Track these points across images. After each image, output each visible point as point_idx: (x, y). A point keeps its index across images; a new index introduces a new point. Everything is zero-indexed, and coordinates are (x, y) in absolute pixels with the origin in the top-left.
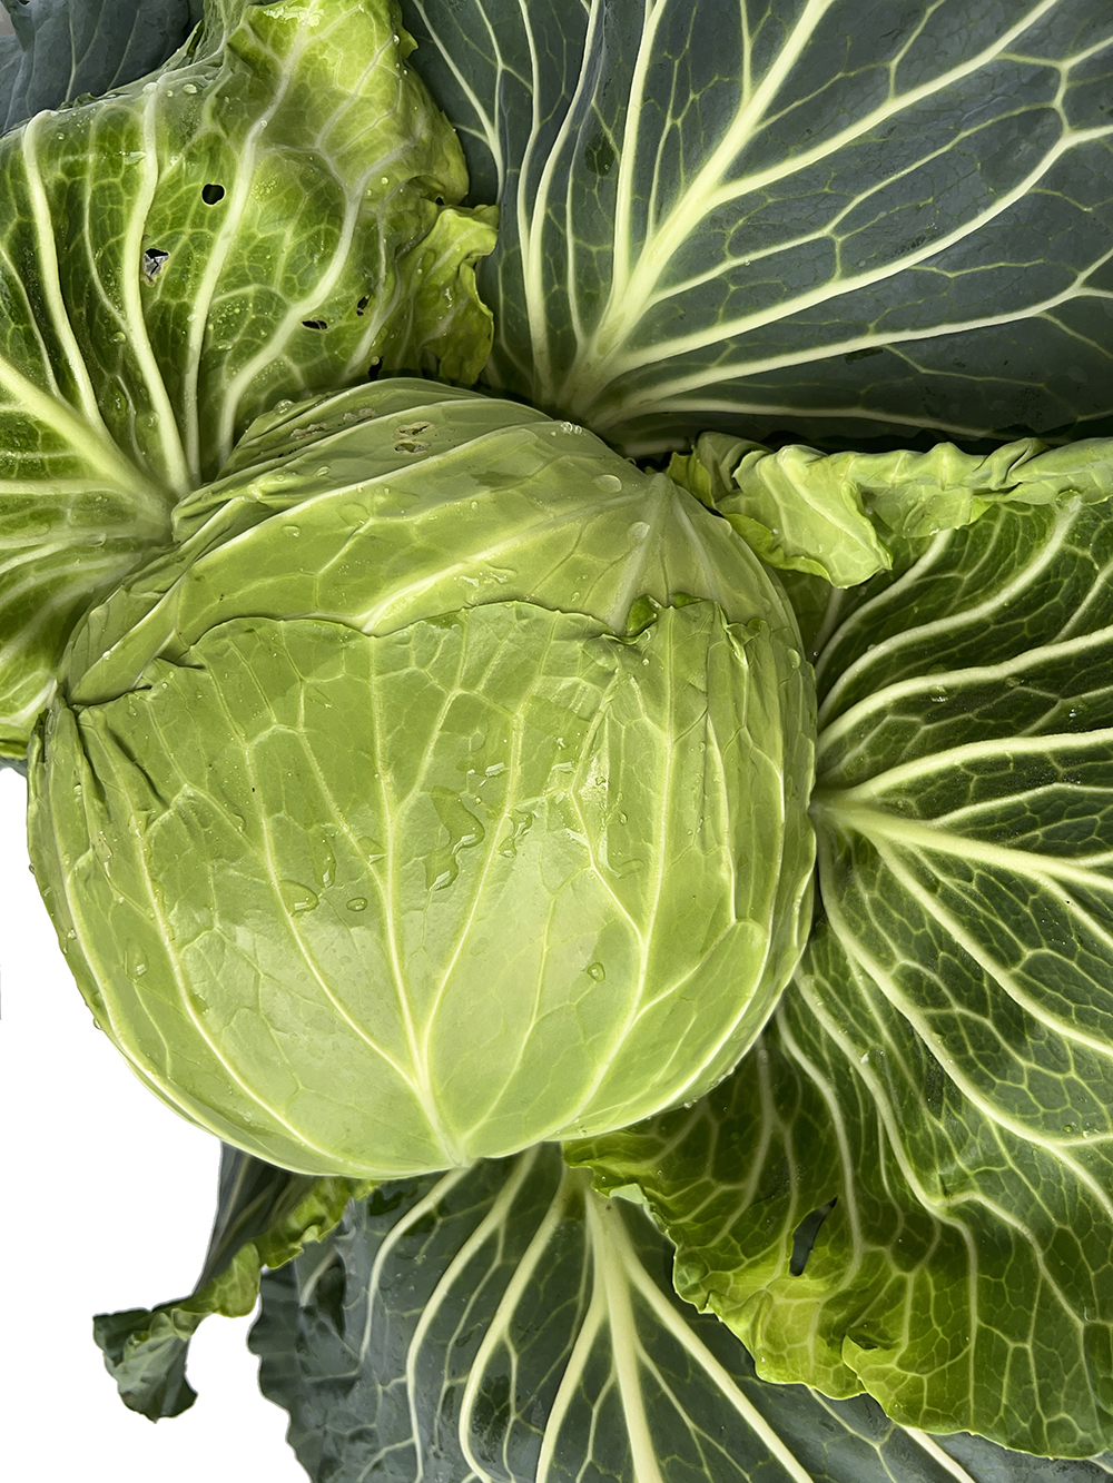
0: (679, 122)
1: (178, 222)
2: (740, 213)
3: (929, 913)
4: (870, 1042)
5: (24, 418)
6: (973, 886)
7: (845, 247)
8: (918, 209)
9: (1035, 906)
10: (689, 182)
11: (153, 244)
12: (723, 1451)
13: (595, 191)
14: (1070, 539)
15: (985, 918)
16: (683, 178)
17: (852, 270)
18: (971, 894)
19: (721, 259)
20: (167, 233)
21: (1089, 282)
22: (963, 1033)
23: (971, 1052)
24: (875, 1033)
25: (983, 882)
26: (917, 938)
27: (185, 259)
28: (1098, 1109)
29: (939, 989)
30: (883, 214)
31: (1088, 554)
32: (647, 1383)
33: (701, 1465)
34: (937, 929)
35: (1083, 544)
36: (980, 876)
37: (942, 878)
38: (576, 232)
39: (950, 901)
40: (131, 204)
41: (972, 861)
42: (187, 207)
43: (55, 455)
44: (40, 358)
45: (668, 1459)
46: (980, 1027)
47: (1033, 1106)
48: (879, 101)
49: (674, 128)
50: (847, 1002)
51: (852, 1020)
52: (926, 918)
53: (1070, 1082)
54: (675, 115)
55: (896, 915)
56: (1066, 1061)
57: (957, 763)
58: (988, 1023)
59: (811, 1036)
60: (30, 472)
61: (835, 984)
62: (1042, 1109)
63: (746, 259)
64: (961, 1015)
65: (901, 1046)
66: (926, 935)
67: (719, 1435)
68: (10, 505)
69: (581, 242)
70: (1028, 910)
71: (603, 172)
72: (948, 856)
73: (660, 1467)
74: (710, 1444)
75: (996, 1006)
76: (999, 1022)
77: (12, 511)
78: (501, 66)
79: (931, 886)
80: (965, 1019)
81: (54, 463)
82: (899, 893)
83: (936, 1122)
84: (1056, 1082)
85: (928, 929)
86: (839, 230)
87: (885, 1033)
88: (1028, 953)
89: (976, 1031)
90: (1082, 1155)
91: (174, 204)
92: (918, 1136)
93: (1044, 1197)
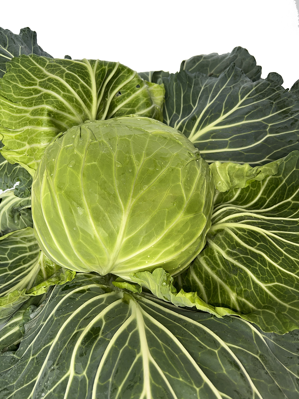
0: (209, 117)
1: (128, 89)
2: (215, 132)
3: (235, 239)
4: (217, 268)
5: (91, 93)
6: (246, 233)
7: (230, 143)
8: (243, 140)
9: (259, 236)
10: (208, 125)
11: (121, 91)
12: (170, 348)
13: (191, 123)
14: (262, 194)
15: (248, 239)
16: (207, 124)
17: (230, 147)
18: (246, 235)
19: (209, 139)
20: (125, 90)
21: (268, 158)
22: (243, 259)
23: (245, 262)
24: (218, 265)
25: (248, 232)
26: (232, 245)
27: (124, 97)
28: (273, 277)
29: (237, 253)
30: (237, 139)
31: (266, 197)
32: (147, 332)
33: (163, 351)
34: (237, 242)
35: (265, 195)
36: (248, 231)
37: (239, 232)
38: (186, 127)
39: (240, 237)
40: (125, 81)
41: (246, 229)
42: (132, 87)
43: (89, 103)
44: (100, 87)
45: (152, 348)
46: (247, 258)
47: (259, 274)
48: (242, 120)
49: (208, 118)
50: (212, 260)
51: (213, 264)
52: (234, 240)
53: (267, 270)
54: (209, 115)
55: (228, 239)
56: (267, 265)
57: (243, 215)
58: (249, 256)
59: (200, 271)
60: (85, 101)
61: (210, 257)
62: (261, 275)
63: (213, 140)
64: (242, 256)
65: (225, 267)
66: (234, 244)
67: (169, 345)
68: (78, 103)
69: (186, 129)
70: (258, 237)
71: (194, 120)
72: (241, 228)
73: (149, 350)
74: (166, 347)
75: (250, 254)
76: (251, 256)
77: (77, 104)
78: (175, 112)
79: (237, 234)
80: (243, 257)
81: (88, 104)
82: (229, 235)
83: (236, 277)
84: (264, 269)
85: (234, 243)
86: (230, 140)
87: (221, 265)
88: (258, 244)
89: (246, 259)
90: (269, 288)
91: (131, 85)
92: (230, 281)
93: (260, 299)
